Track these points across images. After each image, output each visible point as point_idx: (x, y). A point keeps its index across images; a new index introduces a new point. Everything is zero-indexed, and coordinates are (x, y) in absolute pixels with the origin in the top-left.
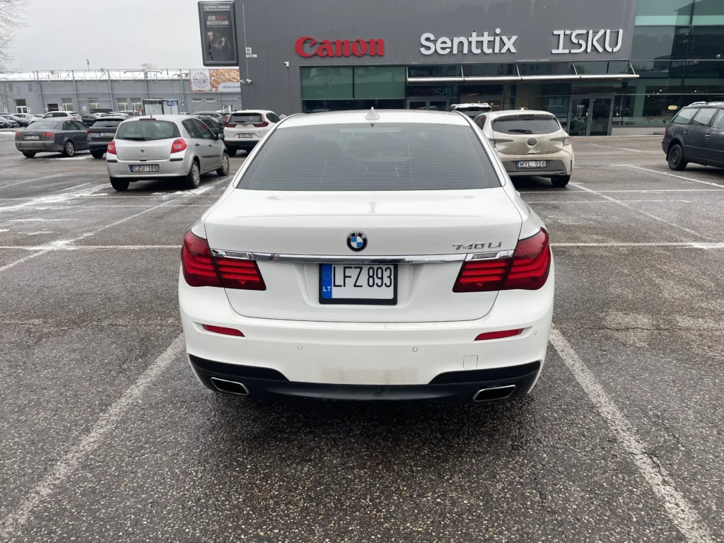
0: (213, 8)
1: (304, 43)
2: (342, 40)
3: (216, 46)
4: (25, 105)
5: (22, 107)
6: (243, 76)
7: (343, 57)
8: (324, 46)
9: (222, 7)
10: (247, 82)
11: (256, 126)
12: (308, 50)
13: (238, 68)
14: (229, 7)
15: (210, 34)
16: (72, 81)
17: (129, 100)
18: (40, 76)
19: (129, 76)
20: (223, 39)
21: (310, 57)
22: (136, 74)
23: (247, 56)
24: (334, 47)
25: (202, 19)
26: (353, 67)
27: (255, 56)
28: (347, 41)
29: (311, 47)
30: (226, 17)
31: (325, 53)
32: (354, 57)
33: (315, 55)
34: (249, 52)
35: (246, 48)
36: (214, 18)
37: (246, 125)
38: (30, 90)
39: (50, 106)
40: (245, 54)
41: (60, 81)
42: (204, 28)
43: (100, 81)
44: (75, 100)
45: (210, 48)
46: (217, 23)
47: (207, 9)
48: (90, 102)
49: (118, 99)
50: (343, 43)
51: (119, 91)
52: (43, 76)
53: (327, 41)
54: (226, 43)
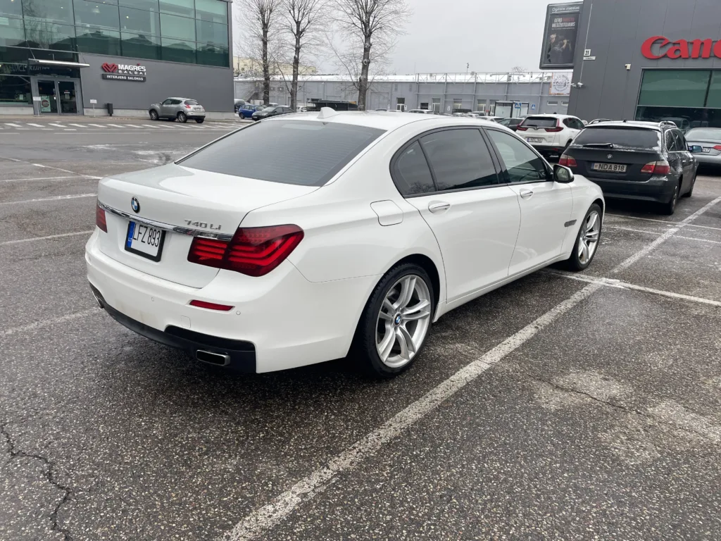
0: (562, 11)
1: (653, 43)
2: (703, 39)
3: (557, 48)
4: (403, 103)
5: (401, 105)
6: (575, 80)
7: (700, 58)
8: (677, 47)
9: (571, 8)
10: (578, 86)
11: (548, 130)
12: (657, 51)
13: (572, 70)
14: (578, 8)
15: (553, 36)
16: (444, 83)
17: (488, 101)
18: (420, 78)
19: (494, 79)
20: (565, 41)
21: (658, 59)
22: (501, 76)
23: (585, 58)
24: (691, 47)
25: (549, 22)
26: (711, 70)
27: (594, 58)
28: (709, 40)
29: (661, 47)
30: (573, 19)
31: (678, 54)
32: (715, 59)
33: (665, 56)
34: (588, 55)
35: (586, 50)
36: (560, 20)
37: (537, 129)
38: (410, 90)
39: (422, 104)
40: (583, 56)
41: (434, 83)
42: (548, 30)
43: (467, 83)
44: (442, 100)
45: (549, 50)
46: (562, 25)
47: (556, 11)
48: (455, 102)
49: (478, 100)
50: (702, 43)
51: (481, 93)
52: (423, 78)
53: (684, 41)
54: (567, 45)
